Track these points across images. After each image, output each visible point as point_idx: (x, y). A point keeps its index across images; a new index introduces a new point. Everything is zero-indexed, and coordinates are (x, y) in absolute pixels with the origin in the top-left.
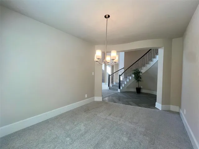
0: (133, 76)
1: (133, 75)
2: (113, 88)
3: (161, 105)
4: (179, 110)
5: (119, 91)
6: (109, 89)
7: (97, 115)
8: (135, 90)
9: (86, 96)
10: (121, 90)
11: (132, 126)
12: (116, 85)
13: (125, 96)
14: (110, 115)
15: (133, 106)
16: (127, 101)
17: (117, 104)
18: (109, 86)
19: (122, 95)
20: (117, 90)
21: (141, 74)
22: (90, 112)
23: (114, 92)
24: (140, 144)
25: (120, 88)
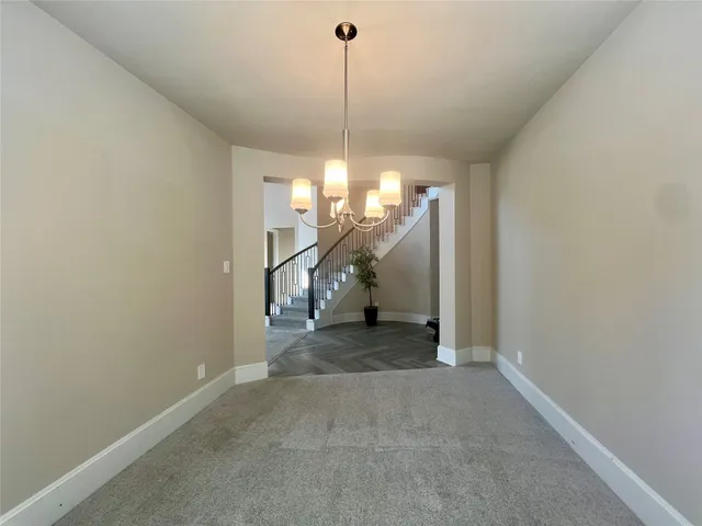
0: (352, 271)
1: (352, 267)
2: (284, 317)
3: (454, 352)
4: (493, 356)
5: (310, 326)
6: (271, 324)
7: (283, 446)
8: (361, 317)
9: (201, 372)
10: (316, 323)
11: (422, 444)
12: (296, 306)
13: (339, 344)
14: (331, 426)
15: (384, 372)
16: (354, 359)
17: (331, 376)
18: (268, 313)
19: (326, 340)
20: (304, 324)
21: (374, 263)
22: (240, 441)
23: (294, 335)
24: (482, 498)
25: (312, 317)
